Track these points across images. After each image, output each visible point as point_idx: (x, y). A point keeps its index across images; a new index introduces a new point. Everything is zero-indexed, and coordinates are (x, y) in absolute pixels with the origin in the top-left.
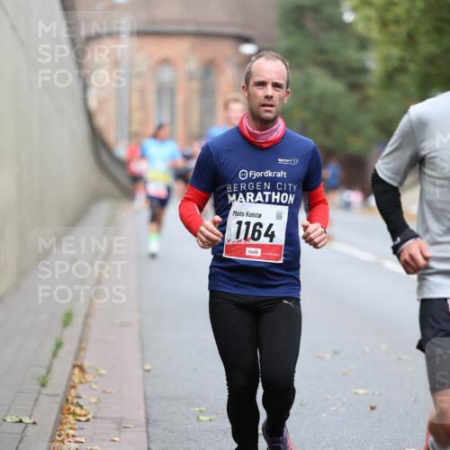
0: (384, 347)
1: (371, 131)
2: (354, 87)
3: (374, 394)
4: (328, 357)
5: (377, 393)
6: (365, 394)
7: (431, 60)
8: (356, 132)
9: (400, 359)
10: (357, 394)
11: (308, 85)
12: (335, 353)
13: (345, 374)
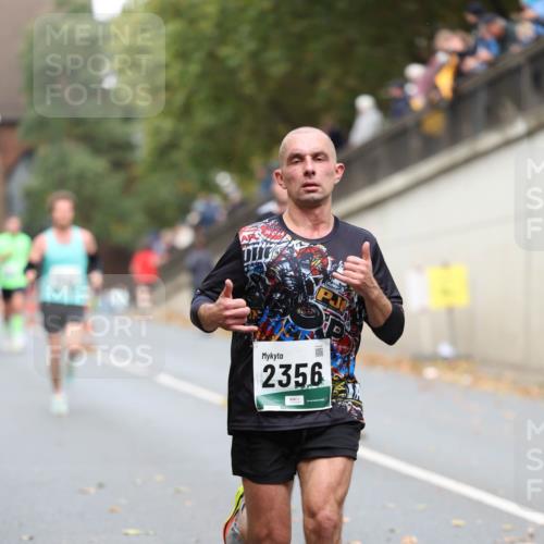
0: (159, 478)
1: (139, 218)
2: (118, 165)
3: (147, 534)
4: (92, 490)
5: (151, 532)
6: (138, 535)
7: (209, 134)
8: (122, 218)
9: (178, 492)
10: (127, 534)
11: (63, 162)
12: (101, 486)
13: (112, 511)
